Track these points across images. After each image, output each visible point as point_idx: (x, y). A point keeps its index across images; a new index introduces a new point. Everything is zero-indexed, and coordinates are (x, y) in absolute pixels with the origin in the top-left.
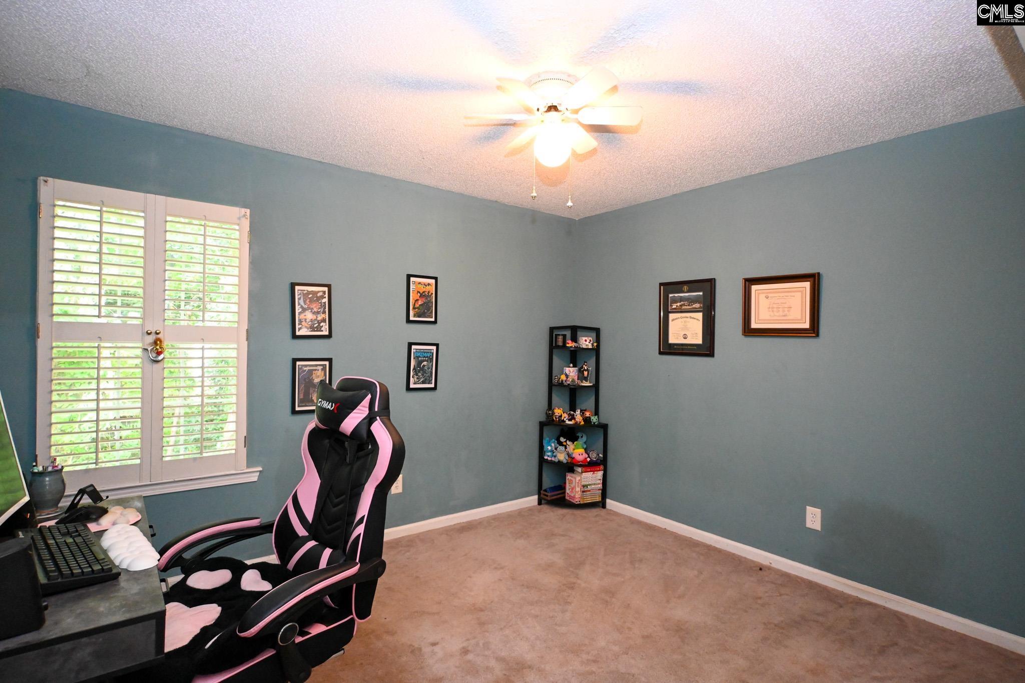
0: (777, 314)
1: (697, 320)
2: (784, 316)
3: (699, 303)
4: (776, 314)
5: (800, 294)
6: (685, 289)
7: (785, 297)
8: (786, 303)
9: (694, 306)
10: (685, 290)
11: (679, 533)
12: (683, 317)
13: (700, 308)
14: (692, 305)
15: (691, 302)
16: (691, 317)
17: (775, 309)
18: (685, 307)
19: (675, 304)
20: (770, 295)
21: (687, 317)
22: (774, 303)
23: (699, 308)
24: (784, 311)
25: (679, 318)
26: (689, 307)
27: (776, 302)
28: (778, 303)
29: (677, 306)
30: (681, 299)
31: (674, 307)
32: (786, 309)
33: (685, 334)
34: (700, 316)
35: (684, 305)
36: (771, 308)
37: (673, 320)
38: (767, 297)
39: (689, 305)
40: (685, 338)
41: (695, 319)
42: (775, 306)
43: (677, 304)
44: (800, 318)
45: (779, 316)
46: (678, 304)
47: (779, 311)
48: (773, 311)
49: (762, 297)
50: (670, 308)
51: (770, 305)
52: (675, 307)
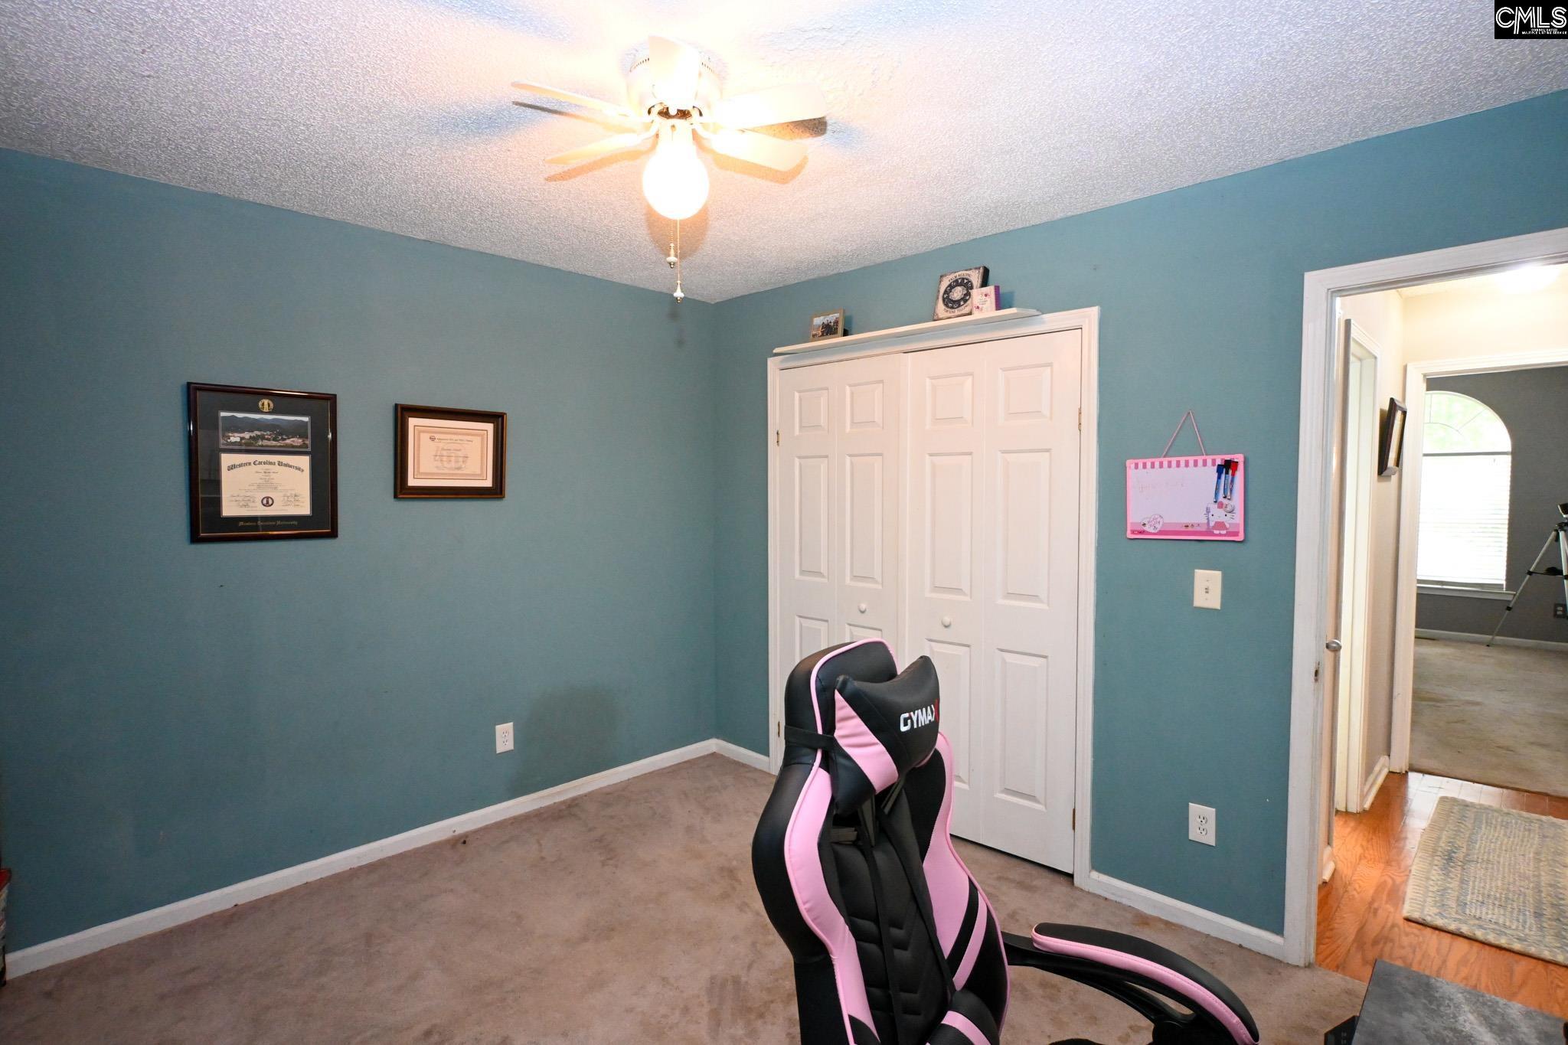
0: (448, 466)
1: (299, 469)
2: (459, 468)
3: (300, 437)
4: (446, 464)
5: (479, 438)
6: (266, 406)
7: (459, 442)
8: (460, 450)
9: (288, 441)
10: (266, 409)
11: (272, 893)
12: (260, 463)
13: (305, 445)
14: (285, 439)
15: (281, 434)
16: (280, 464)
17: (445, 459)
18: (265, 443)
19: (236, 435)
20: (437, 436)
21: (271, 463)
22: (443, 449)
23: (300, 447)
24: (457, 462)
25: (250, 464)
26: (274, 443)
27: (445, 448)
28: (449, 450)
29: (242, 438)
30: (252, 425)
31: (233, 439)
32: (461, 459)
33: (268, 498)
34: (304, 462)
35: (263, 438)
36: (438, 457)
37: (231, 468)
38: (432, 439)
39: (274, 440)
40: (267, 505)
41: (290, 466)
42: (445, 453)
43: (242, 435)
44: (478, 472)
45: (451, 469)
46: (247, 435)
47: (450, 461)
48: (441, 461)
49: (425, 437)
50: (222, 441)
51: (437, 451)
52: (238, 440)
